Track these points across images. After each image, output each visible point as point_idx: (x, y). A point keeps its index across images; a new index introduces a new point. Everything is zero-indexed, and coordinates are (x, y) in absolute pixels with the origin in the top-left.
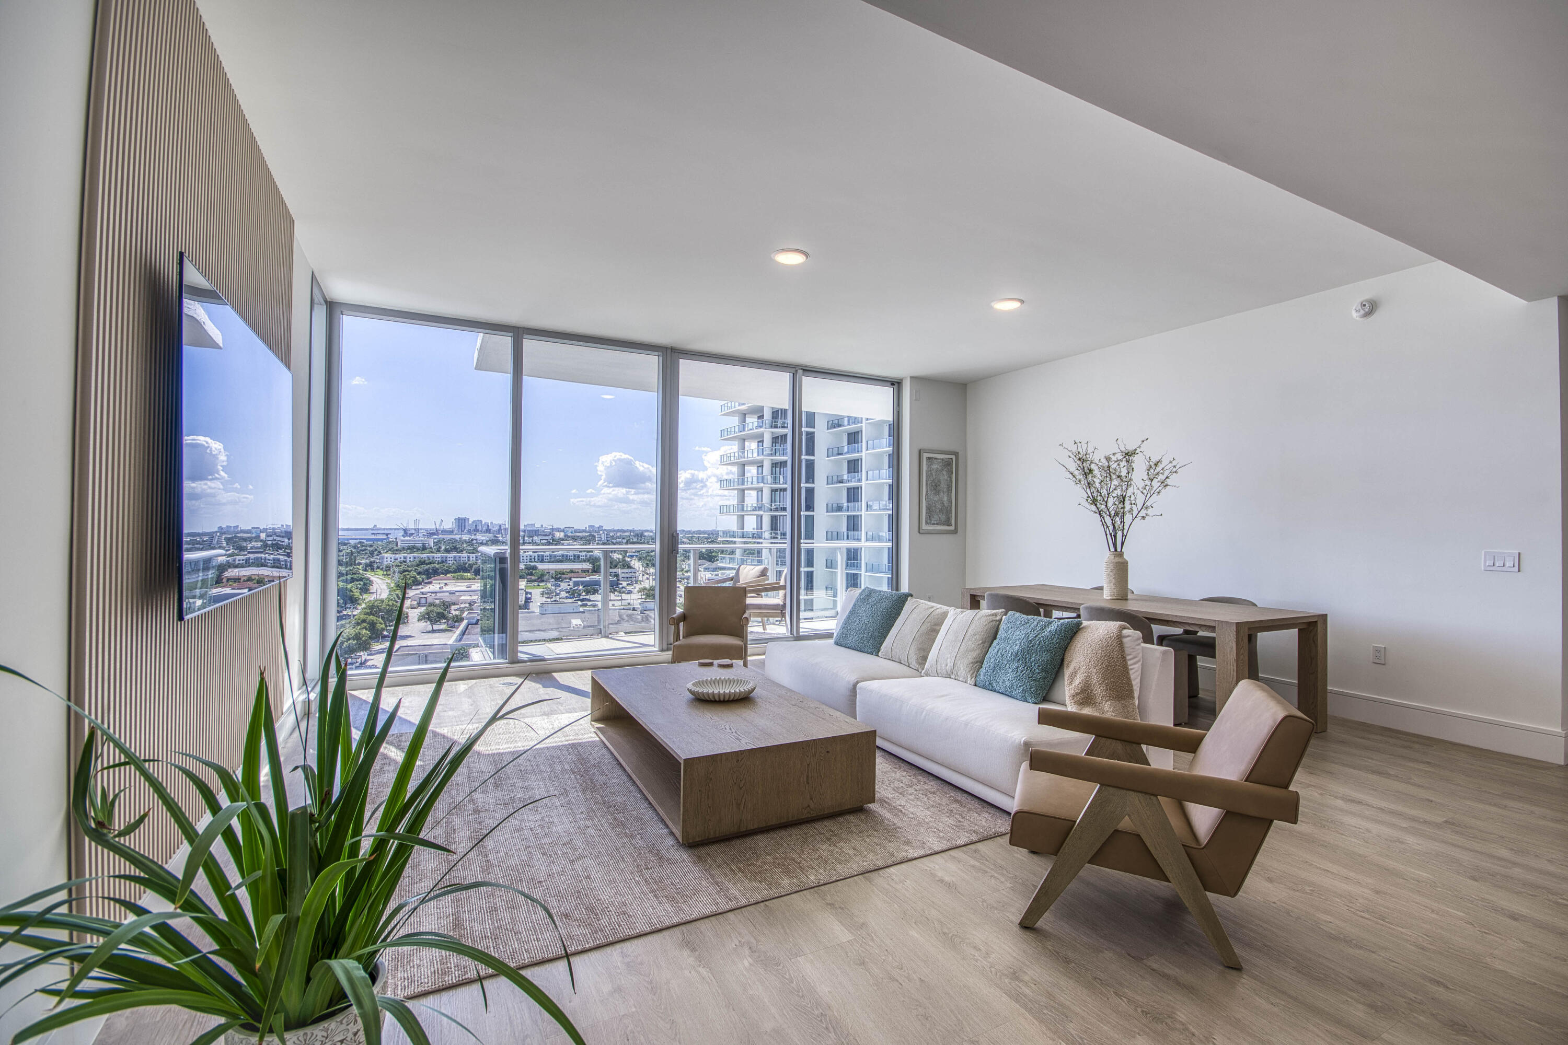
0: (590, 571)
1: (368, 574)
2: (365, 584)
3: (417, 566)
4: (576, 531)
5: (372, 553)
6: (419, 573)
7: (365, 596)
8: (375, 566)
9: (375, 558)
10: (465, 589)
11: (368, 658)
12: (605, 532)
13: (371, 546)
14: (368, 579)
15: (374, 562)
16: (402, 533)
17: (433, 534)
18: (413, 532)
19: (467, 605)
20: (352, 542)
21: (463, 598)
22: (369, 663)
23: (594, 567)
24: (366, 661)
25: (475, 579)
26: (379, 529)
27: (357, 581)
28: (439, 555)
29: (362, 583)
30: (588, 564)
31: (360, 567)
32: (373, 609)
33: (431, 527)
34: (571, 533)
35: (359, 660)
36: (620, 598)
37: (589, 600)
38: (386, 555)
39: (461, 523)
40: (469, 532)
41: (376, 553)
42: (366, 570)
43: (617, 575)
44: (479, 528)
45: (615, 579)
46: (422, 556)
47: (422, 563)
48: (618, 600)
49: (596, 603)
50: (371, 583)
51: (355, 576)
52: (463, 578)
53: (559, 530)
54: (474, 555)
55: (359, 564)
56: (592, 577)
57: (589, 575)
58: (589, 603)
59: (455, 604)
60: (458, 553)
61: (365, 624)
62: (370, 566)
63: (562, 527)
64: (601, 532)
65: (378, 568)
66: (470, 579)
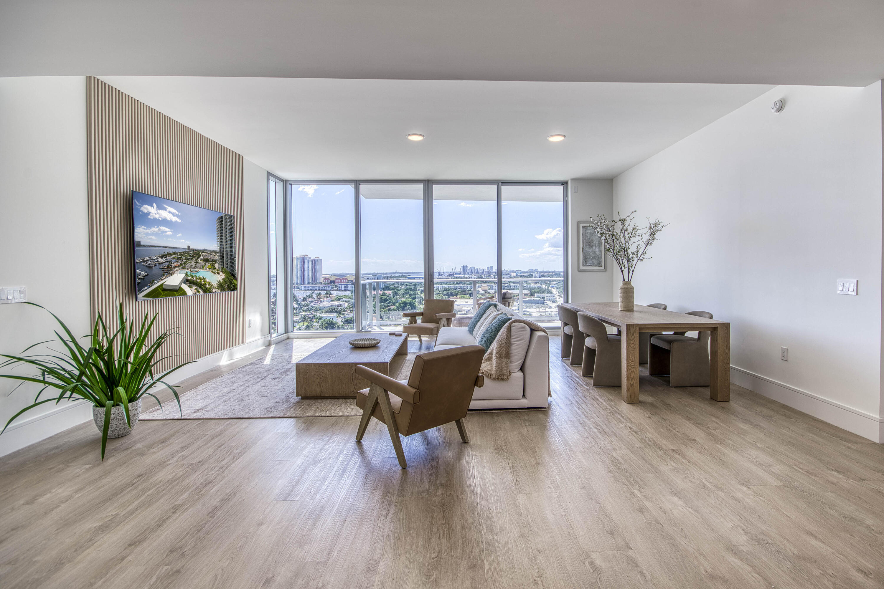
0: (529, 295)
3: (444, 291)
4: (523, 272)
6: (444, 295)
10: (464, 303)
12: (538, 273)
16: (438, 274)
17: (452, 275)
18: (443, 274)
19: (465, 312)
21: (464, 308)
23: (531, 293)
25: (470, 299)
28: (454, 286)
30: (528, 291)
31: (419, 292)
33: (450, 271)
34: (520, 273)
36: (544, 311)
37: (528, 312)
39: (464, 268)
40: (468, 274)
43: (543, 298)
44: (473, 271)
45: (542, 300)
46: (446, 286)
47: (446, 290)
48: (543, 312)
49: (532, 313)
52: (464, 297)
53: (513, 272)
54: (470, 286)
55: (419, 290)
56: (530, 298)
57: (528, 297)
58: (528, 313)
59: (460, 311)
60: (463, 284)
63: (515, 270)
64: (536, 273)
66: (467, 298)
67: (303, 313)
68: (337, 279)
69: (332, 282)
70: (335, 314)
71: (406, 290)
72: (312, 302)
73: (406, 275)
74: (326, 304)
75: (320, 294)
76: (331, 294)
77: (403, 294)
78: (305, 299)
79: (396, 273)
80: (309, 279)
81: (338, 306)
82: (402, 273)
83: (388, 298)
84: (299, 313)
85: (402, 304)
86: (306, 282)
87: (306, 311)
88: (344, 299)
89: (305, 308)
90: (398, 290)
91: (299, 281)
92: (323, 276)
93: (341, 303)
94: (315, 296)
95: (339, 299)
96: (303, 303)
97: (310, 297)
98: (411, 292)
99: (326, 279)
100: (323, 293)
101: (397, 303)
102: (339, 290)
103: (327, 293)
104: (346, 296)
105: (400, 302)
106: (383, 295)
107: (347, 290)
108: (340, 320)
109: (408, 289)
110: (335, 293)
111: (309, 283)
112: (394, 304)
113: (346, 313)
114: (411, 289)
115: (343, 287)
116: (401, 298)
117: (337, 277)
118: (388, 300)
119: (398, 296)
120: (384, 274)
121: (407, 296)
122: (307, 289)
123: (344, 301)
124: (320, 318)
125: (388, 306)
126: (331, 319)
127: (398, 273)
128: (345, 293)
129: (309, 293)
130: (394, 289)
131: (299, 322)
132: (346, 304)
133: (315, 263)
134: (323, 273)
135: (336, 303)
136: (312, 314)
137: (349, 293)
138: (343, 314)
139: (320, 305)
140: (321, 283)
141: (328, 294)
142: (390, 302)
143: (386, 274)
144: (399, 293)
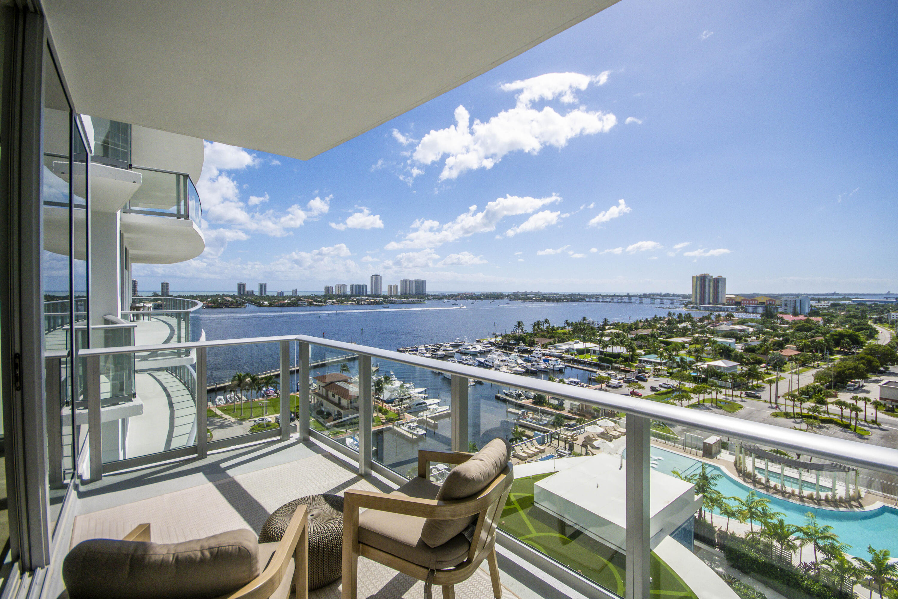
1: (877, 327)
2: (871, 333)
5: (882, 312)
7: (871, 341)
8: (884, 320)
9: (884, 316)
11: (865, 384)
13: (883, 306)
14: (875, 329)
15: (882, 318)
20: (868, 303)
22: (864, 388)
24: (863, 386)
26: (892, 294)
27: (866, 330)
29: (868, 331)
31: (870, 320)
32: (873, 351)
35: (857, 385)
38: (893, 313)
41: (885, 311)
42: (875, 323)
50: (877, 332)
51: (864, 326)
55: (870, 318)
61: (864, 361)
62: (879, 321)
65: (885, 322)
67: (697, 335)
68: (744, 300)
69: (738, 303)
70: (734, 340)
71: (847, 317)
72: (709, 324)
73: (850, 297)
74: (725, 327)
75: (719, 316)
76: (732, 316)
77: (842, 323)
78: (701, 320)
79: (834, 294)
80: (709, 299)
81: (740, 330)
82: (845, 294)
83: (813, 326)
84: (693, 334)
85: (836, 335)
86: (707, 301)
87: (699, 333)
88: (749, 323)
89: (699, 330)
90: (832, 316)
91: (698, 301)
92: (727, 296)
93: (744, 327)
94: (713, 317)
95: (742, 322)
96: (699, 324)
97: (708, 318)
98: (856, 321)
99: (730, 299)
100: (723, 314)
101: (828, 333)
102: (746, 312)
103: (727, 315)
104: (752, 320)
105: (833, 333)
106: (808, 321)
107: (757, 313)
108: (740, 347)
109: (850, 316)
110: (737, 316)
111: (709, 303)
112: (824, 334)
113: (750, 340)
114: (855, 317)
115: (750, 309)
116: (837, 327)
117: (743, 298)
118: (813, 329)
119: (833, 325)
120: (814, 295)
121: (847, 326)
122: (706, 309)
123: (748, 326)
124: (715, 342)
125: (812, 337)
126: (728, 345)
127: (838, 294)
128: (752, 316)
129: (707, 313)
130: (827, 315)
131: (692, 344)
132: (751, 330)
133: (718, 282)
134: (726, 293)
135: (738, 327)
136: (706, 337)
137: (758, 317)
138: (746, 341)
139: (717, 328)
140: (724, 304)
141: (729, 317)
142: (817, 332)
143: (818, 295)
144: (835, 320)
